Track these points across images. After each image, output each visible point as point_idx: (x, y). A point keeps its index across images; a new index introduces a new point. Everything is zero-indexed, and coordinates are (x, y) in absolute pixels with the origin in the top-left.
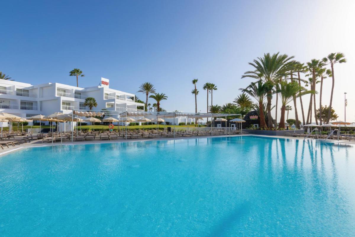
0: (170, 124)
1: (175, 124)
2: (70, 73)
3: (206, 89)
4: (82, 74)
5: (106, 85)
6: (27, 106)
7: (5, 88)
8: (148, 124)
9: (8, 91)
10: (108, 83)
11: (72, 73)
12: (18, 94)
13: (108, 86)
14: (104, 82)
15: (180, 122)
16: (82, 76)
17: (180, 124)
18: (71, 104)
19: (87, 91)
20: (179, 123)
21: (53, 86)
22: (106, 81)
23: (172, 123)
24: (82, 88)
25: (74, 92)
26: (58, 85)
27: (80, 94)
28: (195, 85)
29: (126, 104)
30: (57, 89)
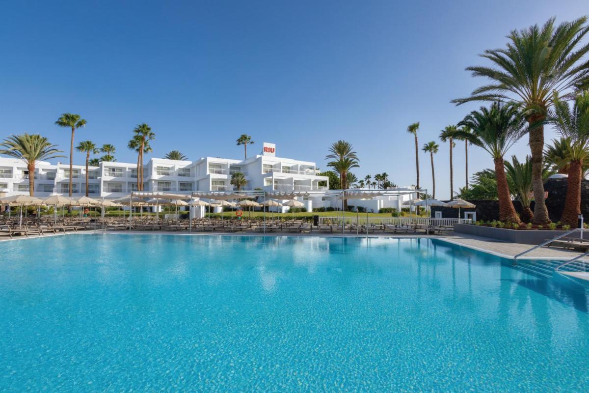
0: (364, 210)
1: (372, 212)
2: (237, 142)
3: (448, 140)
4: (251, 141)
5: (270, 152)
6: (186, 188)
7: (169, 169)
8: (326, 209)
9: (170, 172)
10: (274, 149)
11: (240, 141)
12: (180, 175)
13: (274, 154)
14: (267, 148)
15: (382, 207)
16: (252, 143)
17: (381, 211)
18: (225, 183)
19: (246, 164)
20: (379, 209)
21: (205, 160)
22: (270, 147)
23: (366, 208)
24: (239, 160)
25: (229, 167)
26: (210, 160)
27: (239, 169)
28: (416, 135)
29: (292, 178)
30: (210, 165)
